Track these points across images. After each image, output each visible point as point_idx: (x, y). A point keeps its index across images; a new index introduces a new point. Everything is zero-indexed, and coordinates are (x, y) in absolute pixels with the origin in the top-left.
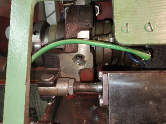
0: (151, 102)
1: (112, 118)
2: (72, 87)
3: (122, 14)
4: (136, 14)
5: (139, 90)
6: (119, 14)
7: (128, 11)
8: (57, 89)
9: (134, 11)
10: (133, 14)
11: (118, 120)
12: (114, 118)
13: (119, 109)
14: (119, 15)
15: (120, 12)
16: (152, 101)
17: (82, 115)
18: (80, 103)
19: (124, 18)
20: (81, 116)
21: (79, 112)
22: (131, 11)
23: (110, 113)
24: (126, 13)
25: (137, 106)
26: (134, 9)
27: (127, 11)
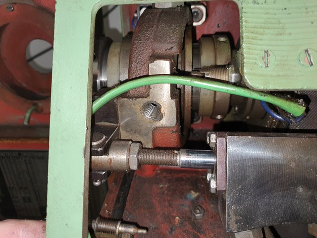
0: (301, 189)
1: (231, 213)
2: (136, 156)
3: (257, 33)
4: (283, 34)
5: (280, 167)
6: (253, 33)
7: (269, 28)
8: (111, 159)
9: (279, 28)
10: (278, 34)
11: (241, 216)
12: (234, 213)
13: (243, 198)
14: (252, 35)
15: (253, 29)
16: (302, 187)
17: (172, 207)
18: (166, 186)
19: (261, 40)
20: (171, 209)
21: (166, 202)
22: (275, 28)
23: (228, 204)
24: (264, 31)
25: (275, 193)
26: (280, 23)
27: (266, 28)
